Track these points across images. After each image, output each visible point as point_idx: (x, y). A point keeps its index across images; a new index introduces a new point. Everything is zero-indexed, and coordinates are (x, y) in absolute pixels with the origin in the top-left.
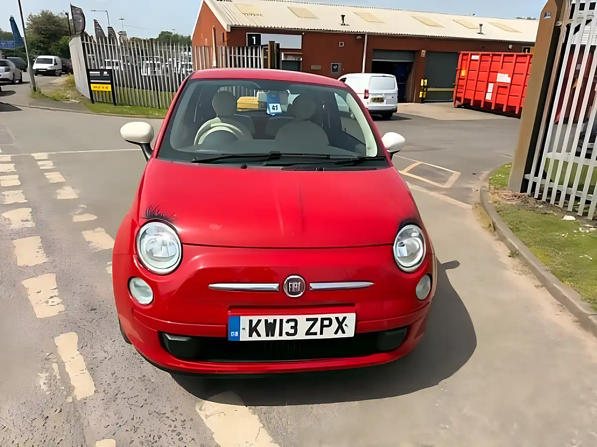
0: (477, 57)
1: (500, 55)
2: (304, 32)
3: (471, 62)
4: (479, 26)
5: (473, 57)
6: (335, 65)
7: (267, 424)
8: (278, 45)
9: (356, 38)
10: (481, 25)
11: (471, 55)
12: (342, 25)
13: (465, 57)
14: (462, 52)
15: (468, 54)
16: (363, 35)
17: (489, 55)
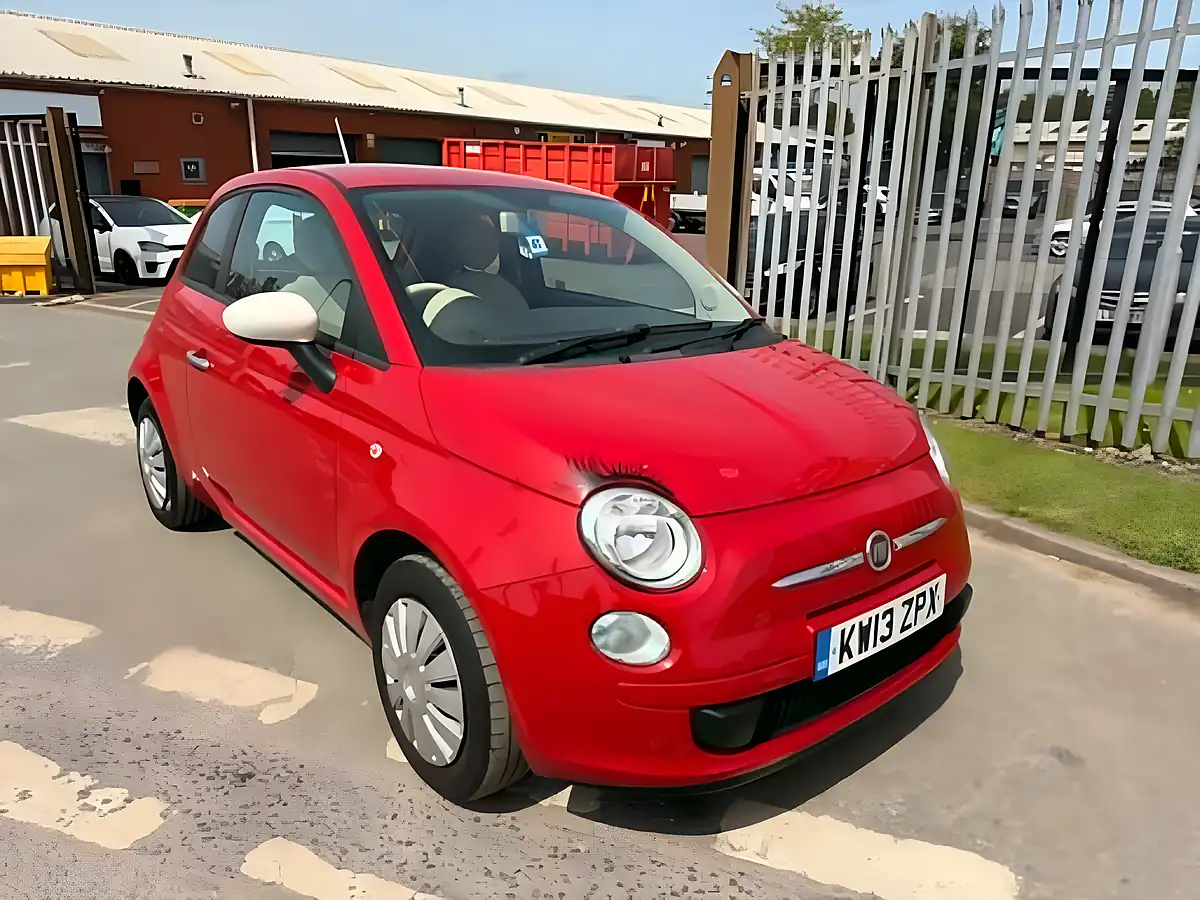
0: (477, 150)
1: (518, 146)
2: (103, 88)
3: (467, 158)
4: (457, 92)
5: (469, 149)
6: (191, 164)
7: (845, 815)
8: (72, 117)
9: (228, 108)
10: (461, 90)
11: (465, 144)
12: (188, 76)
13: (454, 149)
14: (446, 140)
15: (457, 144)
16: (242, 100)
17: (497, 145)
